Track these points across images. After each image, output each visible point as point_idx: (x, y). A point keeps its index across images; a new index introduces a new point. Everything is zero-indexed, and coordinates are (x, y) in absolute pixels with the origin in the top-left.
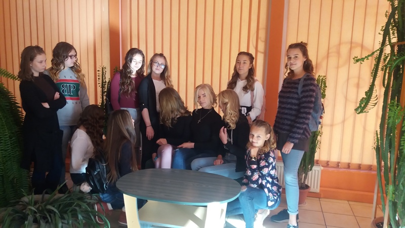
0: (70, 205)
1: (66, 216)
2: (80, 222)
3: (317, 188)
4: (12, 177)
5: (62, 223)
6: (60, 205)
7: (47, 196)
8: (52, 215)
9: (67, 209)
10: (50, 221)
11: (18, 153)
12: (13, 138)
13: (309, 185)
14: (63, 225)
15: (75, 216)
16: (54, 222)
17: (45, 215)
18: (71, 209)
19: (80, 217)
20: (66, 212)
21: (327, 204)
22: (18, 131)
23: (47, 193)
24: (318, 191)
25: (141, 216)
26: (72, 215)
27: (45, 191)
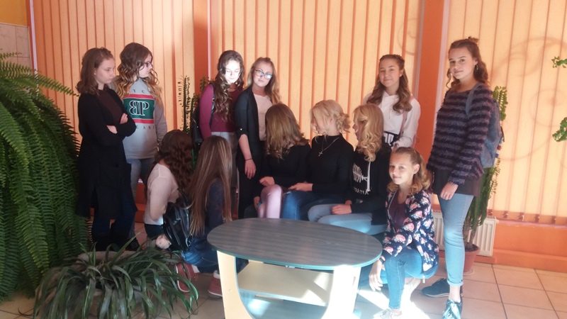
0: (144, 265)
1: (138, 281)
2: (158, 289)
3: (489, 250)
4: (66, 227)
5: (134, 290)
6: (130, 266)
7: (112, 254)
8: (120, 278)
9: (140, 271)
10: (118, 286)
11: (73, 195)
12: (67, 175)
13: (478, 245)
14: (136, 293)
15: (151, 281)
16: (123, 288)
17: (110, 280)
18: (144, 271)
19: (158, 282)
20: (138, 275)
21: (504, 273)
22: (73, 165)
23: (111, 249)
24: (490, 253)
25: (241, 283)
26: (146, 279)
27: (109, 246)
